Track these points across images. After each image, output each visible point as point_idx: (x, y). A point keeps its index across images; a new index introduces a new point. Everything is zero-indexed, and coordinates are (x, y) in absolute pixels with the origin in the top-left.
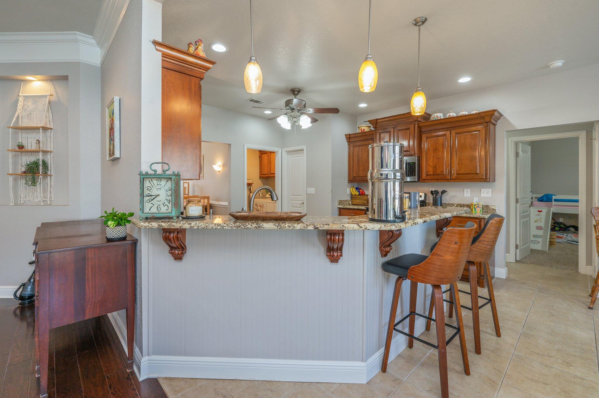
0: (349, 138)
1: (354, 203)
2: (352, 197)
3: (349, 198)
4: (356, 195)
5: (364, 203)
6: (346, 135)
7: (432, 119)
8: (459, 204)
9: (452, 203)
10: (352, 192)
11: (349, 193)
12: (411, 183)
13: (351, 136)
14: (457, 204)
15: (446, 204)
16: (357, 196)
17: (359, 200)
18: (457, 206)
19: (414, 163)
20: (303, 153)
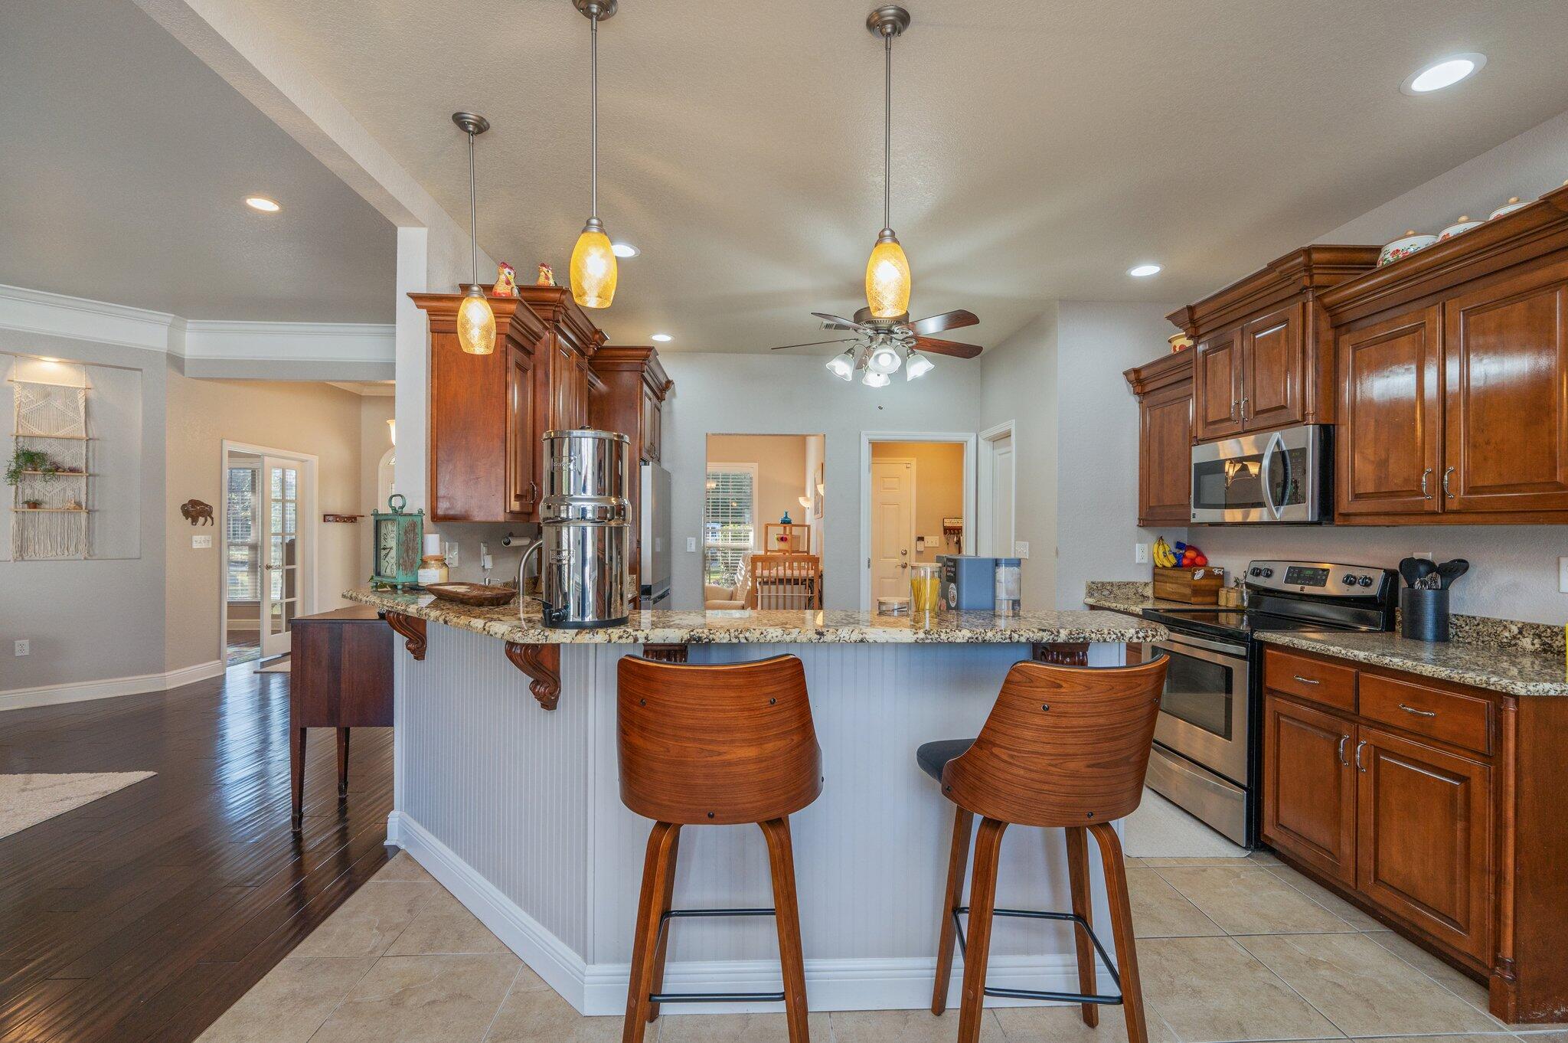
0: (1139, 380)
1: (1159, 593)
2: (1158, 573)
3: (1147, 577)
4: (1164, 567)
5: (1185, 595)
6: (1126, 374)
7: (1387, 257)
8: (1532, 626)
9: (1498, 617)
10: (1155, 555)
11: (1145, 561)
12: (1285, 528)
13: (1144, 374)
14: (1519, 625)
15: (1474, 618)
16: (1166, 572)
17: (1174, 586)
18: (1520, 632)
19: (1303, 451)
20: (1009, 445)
